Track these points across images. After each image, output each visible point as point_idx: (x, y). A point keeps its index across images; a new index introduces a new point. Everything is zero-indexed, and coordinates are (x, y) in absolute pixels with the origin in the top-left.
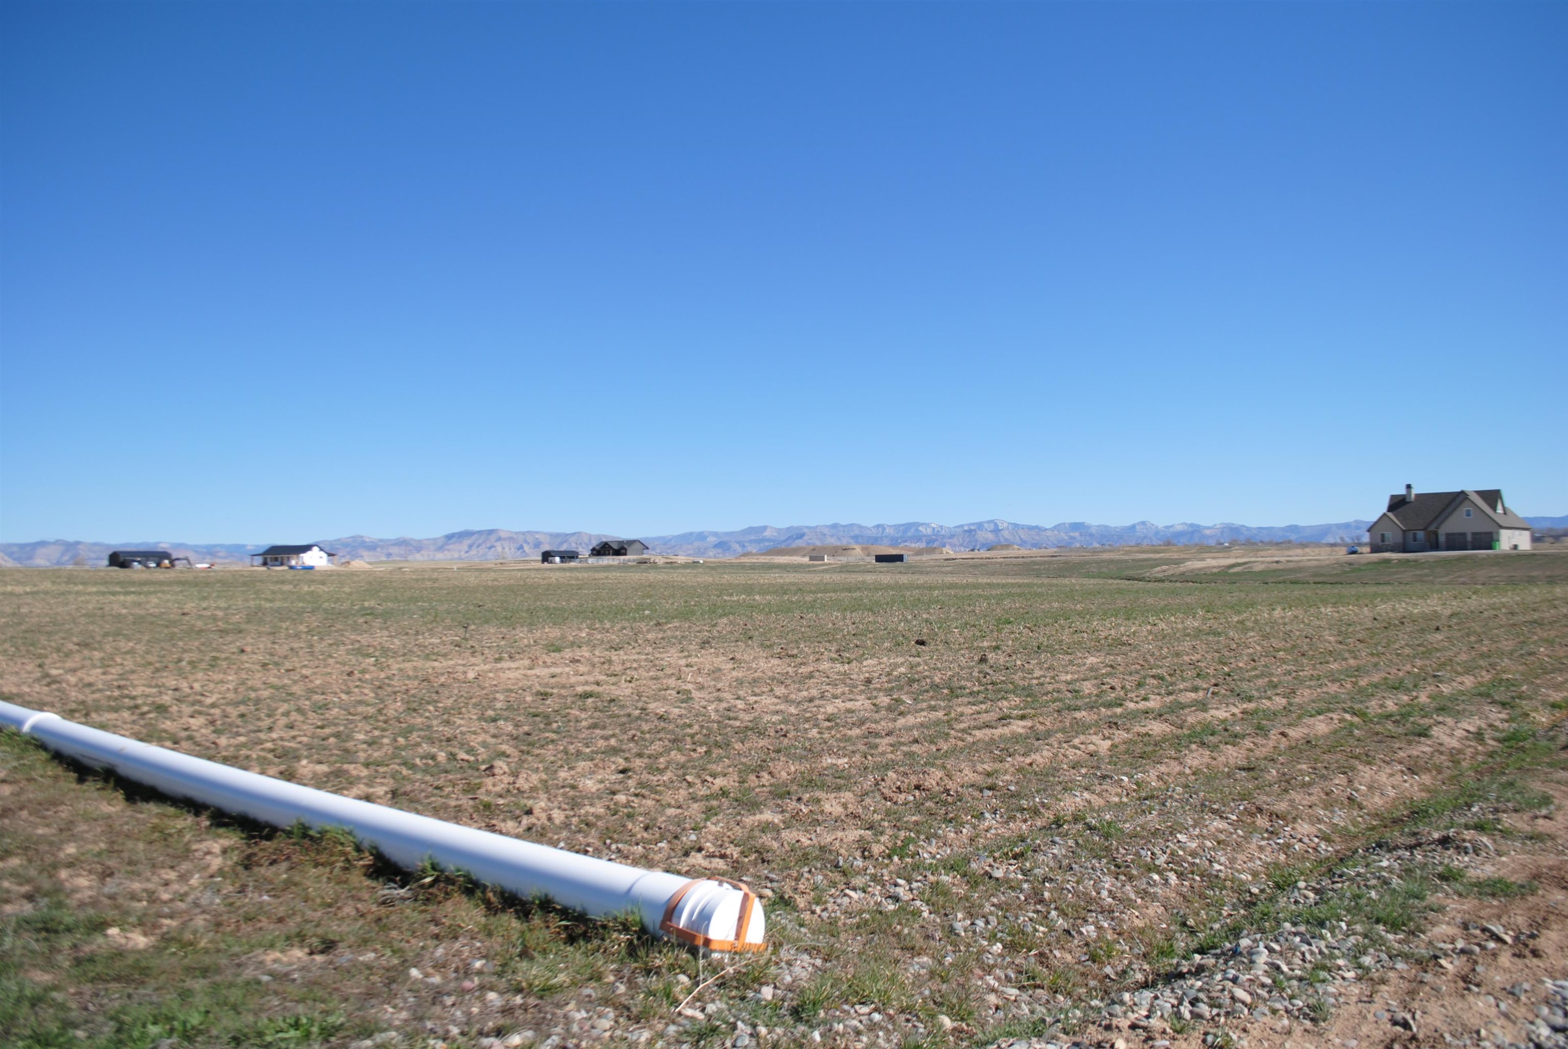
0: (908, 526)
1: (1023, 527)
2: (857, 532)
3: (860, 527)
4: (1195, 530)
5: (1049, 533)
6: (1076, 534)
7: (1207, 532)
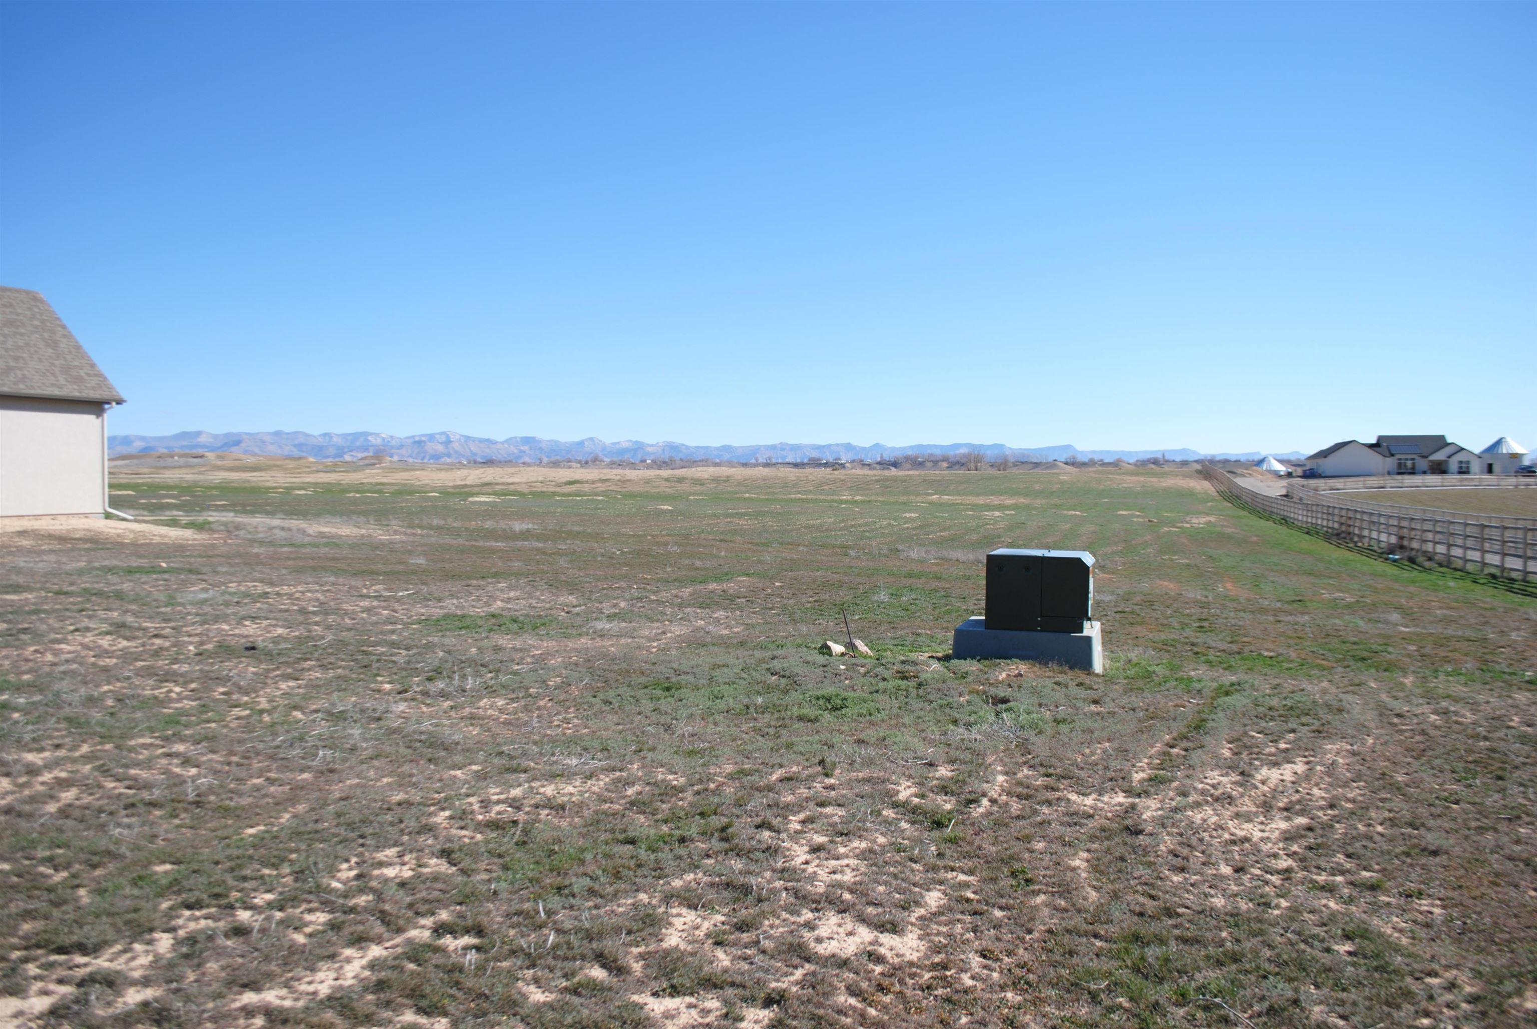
0: (356, 436)
1: (474, 440)
2: (302, 440)
3: (306, 435)
4: (639, 447)
5: (499, 446)
6: (526, 448)
7: (650, 449)
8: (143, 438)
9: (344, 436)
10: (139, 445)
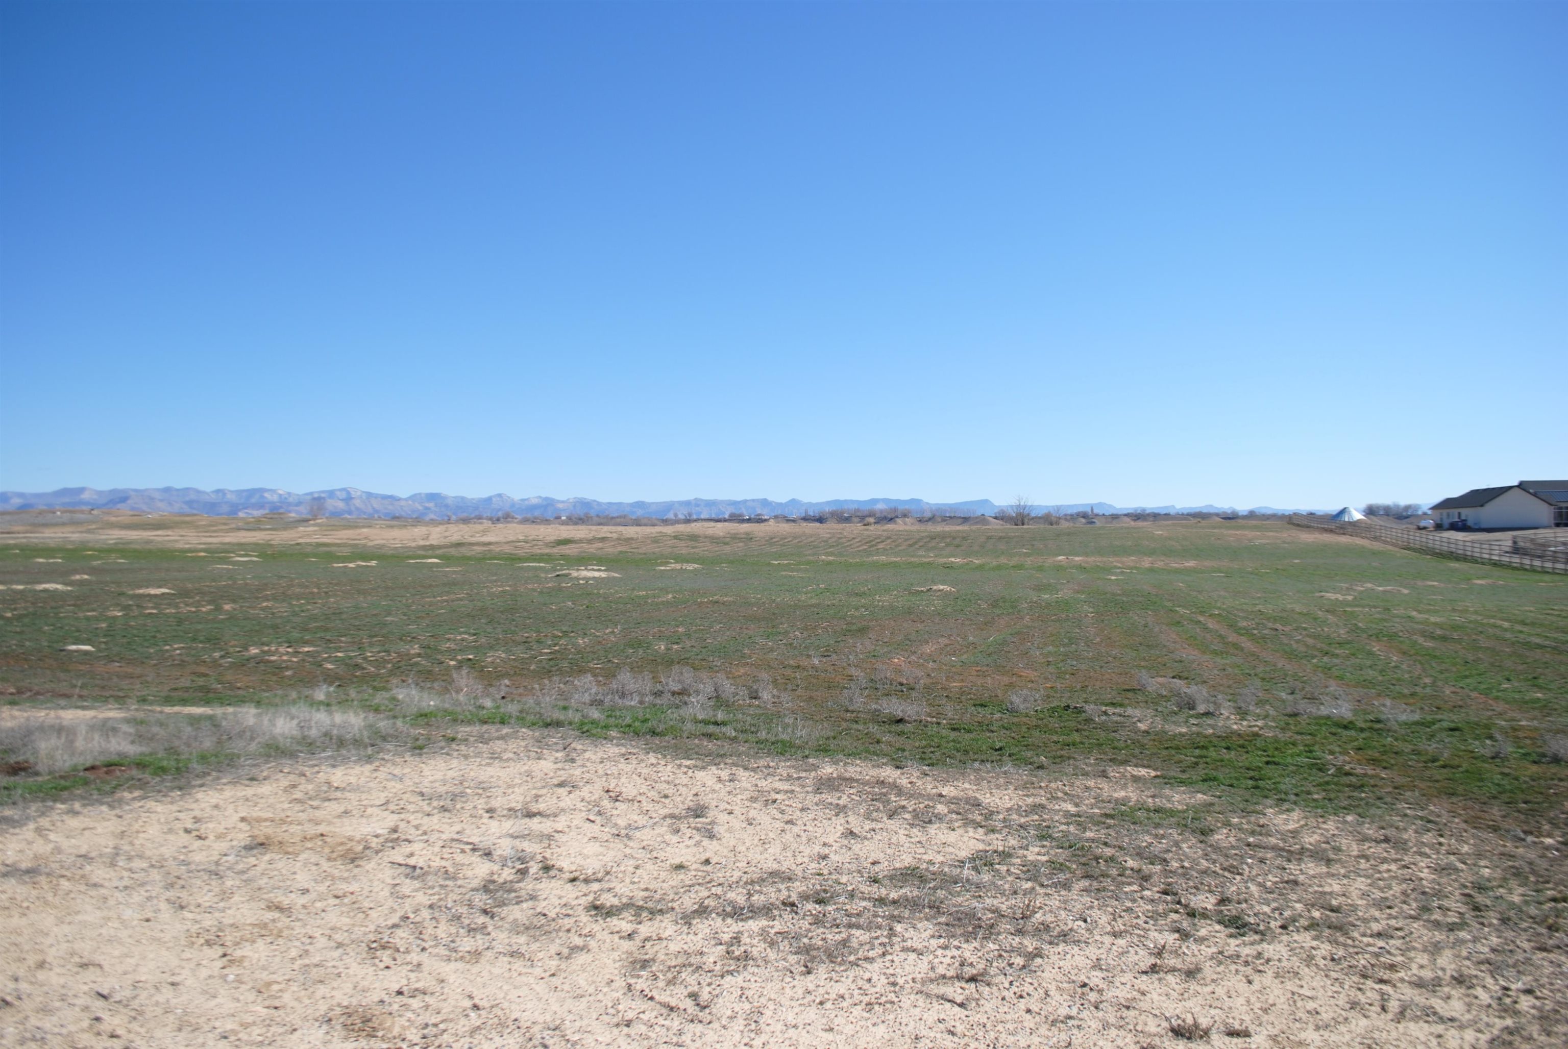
8: (21, 495)
9: (239, 492)
10: (17, 501)
